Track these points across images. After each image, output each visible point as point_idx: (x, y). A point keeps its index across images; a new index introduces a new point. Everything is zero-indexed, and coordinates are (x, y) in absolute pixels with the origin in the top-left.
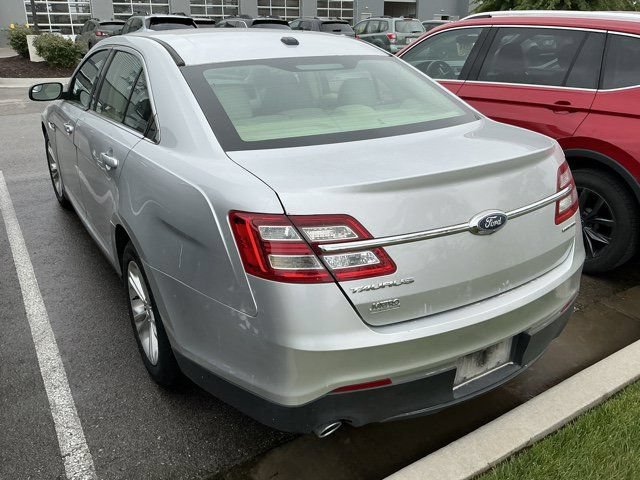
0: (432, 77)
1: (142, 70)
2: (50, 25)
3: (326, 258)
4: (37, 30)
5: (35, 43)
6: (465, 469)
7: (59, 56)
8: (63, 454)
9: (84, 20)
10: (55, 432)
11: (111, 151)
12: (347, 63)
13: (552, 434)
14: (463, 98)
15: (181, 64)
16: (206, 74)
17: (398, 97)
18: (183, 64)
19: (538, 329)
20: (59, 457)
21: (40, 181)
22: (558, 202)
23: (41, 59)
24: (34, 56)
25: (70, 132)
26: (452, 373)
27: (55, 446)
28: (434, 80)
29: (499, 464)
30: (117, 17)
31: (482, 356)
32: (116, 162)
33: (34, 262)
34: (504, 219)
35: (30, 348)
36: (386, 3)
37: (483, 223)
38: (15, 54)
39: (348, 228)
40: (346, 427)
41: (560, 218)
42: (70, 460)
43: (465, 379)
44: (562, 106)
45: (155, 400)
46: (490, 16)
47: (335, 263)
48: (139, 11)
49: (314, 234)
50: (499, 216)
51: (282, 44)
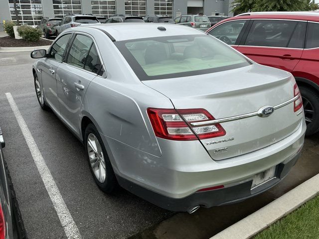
0: (229, 44)
1: (93, 43)
2: (23, 21)
3: (194, 129)
4: (18, 24)
5: (18, 30)
6: (257, 227)
7: (31, 36)
8: (63, 226)
9: (40, 18)
10: (58, 216)
11: (80, 82)
12: (190, 38)
13: (295, 211)
14: (244, 54)
15: (114, 41)
16: (126, 45)
17: (211, 54)
18: (115, 41)
19: (287, 162)
20: (61, 228)
21: (30, 97)
22: (295, 101)
23: (21, 38)
24: (17, 36)
25: (53, 73)
26: (251, 182)
27: (59, 222)
28: (229, 46)
29: (272, 225)
30: (56, 17)
31: (263, 174)
32: (83, 87)
33: (33, 136)
34: (273, 110)
35: (39, 177)
36: (188, 7)
37: (264, 111)
38: (7, 35)
39: (203, 115)
40: (202, 208)
41: (296, 109)
42: (67, 228)
43: (255, 185)
44: (287, 57)
45: (103, 200)
46: (249, 15)
47: (198, 131)
48: (70, 13)
49: (188, 118)
50: (271, 108)
51: (158, 30)
